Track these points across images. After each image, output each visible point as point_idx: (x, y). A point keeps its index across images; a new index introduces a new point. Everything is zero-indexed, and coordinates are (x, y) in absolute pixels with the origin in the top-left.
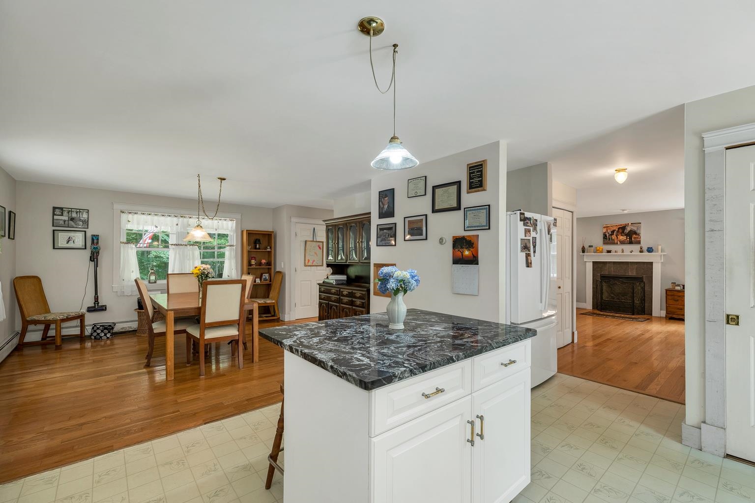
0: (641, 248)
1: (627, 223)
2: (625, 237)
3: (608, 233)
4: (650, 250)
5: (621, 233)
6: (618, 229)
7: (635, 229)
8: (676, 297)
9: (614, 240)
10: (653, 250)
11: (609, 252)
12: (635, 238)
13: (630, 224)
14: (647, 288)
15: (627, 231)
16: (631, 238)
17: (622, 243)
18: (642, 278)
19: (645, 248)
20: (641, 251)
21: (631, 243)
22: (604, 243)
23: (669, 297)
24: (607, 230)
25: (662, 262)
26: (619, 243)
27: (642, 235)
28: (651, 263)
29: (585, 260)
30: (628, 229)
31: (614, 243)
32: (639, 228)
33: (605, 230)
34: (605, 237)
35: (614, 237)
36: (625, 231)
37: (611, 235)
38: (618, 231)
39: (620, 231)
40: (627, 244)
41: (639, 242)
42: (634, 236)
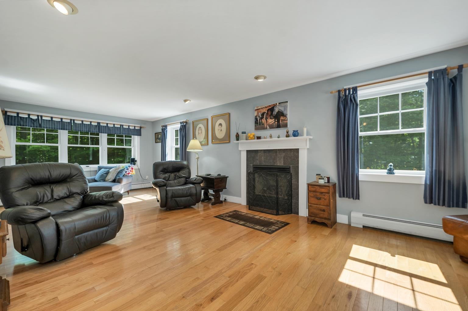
0: (287, 132)
1: (275, 103)
2: (273, 120)
3: (259, 117)
4: (296, 134)
5: (270, 116)
6: (268, 111)
7: (282, 109)
8: (318, 194)
9: (263, 124)
10: (298, 133)
11: (259, 138)
12: (282, 120)
13: (278, 104)
14: (293, 182)
15: (275, 113)
16: (278, 121)
17: (271, 127)
18: (289, 168)
19: (291, 133)
20: (288, 136)
21: (279, 126)
22: (256, 129)
23: (312, 194)
24: (258, 113)
25: (308, 149)
26: (268, 127)
27: (288, 116)
28: (297, 150)
29: (239, 149)
30: (276, 110)
31: (264, 128)
32: (286, 108)
33: (256, 114)
34: (256, 122)
35: (264, 121)
36: (274, 113)
37: (262, 118)
38: (267, 113)
39: (269, 113)
40: (275, 128)
41: (286, 126)
42: (282, 118)
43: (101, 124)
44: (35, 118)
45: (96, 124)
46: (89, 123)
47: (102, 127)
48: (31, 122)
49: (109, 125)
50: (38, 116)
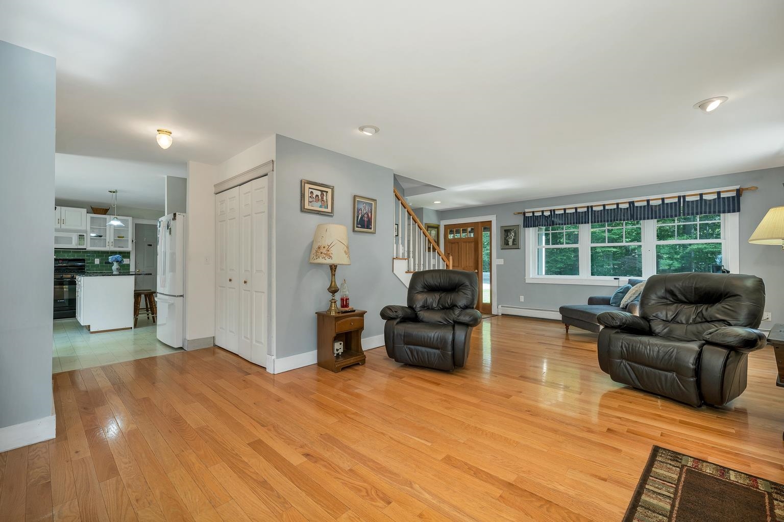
43: (636, 204)
44: (547, 214)
45: (627, 206)
46: (615, 207)
47: (637, 210)
48: (545, 219)
49: (652, 203)
50: (551, 211)
